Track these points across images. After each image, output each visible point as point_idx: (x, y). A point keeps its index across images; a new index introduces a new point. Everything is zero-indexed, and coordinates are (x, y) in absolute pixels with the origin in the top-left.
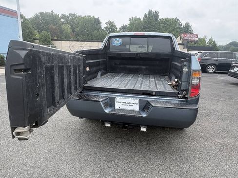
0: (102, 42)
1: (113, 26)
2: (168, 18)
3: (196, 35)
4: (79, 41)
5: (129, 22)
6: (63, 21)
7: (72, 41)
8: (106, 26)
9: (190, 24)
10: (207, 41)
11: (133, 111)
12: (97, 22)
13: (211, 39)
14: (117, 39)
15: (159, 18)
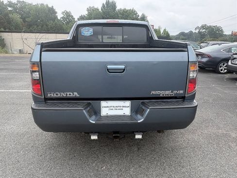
0: (69, 33)
1: (70, 16)
2: (125, 9)
3: (152, 26)
4: (33, 33)
5: (87, 13)
6: (10, 9)
7: (24, 32)
8: (62, 16)
9: (146, 15)
10: (162, 31)
11: (124, 116)
12: (52, 11)
13: (165, 30)
14: (87, 28)
15: (117, 9)
